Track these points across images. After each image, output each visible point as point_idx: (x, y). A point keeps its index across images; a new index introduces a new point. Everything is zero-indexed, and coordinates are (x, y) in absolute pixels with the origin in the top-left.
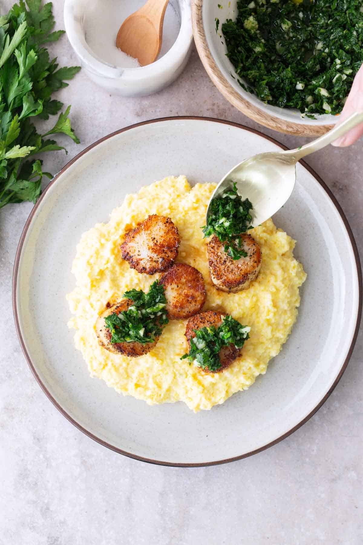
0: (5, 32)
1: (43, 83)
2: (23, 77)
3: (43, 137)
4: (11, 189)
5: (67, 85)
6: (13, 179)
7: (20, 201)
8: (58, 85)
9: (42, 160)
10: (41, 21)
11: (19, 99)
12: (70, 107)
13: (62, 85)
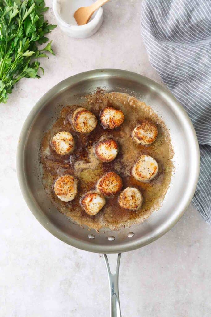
0: (26, 7)
1: (41, 29)
2: (33, 25)
3: (40, 51)
4: (26, 71)
5: (51, 32)
6: (27, 67)
7: (29, 77)
8: (47, 31)
9: (40, 62)
10: (39, 3)
11: (30, 34)
12: (52, 41)
13: (49, 32)
